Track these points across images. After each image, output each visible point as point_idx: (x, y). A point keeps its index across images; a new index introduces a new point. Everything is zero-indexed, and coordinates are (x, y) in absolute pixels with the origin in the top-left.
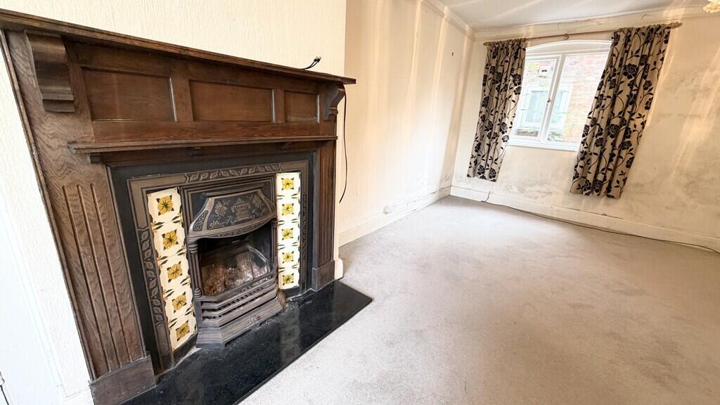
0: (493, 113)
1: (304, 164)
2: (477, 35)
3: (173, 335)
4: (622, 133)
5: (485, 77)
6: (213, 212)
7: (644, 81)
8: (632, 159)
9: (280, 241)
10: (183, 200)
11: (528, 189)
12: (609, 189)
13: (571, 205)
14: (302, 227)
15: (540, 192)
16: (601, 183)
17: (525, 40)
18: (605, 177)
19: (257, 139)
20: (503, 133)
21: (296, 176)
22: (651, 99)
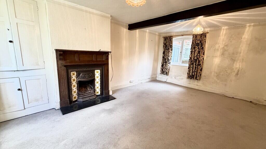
0: (166, 56)
1: (101, 68)
2: (161, 35)
3: (73, 98)
4: (197, 61)
5: (163, 46)
6: (82, 76)
7: (201, 47)
8: (202, 69)
9: (96, 84)
10: (77, 74)
11: (177, 78)
12: (196, 78)
13: (188, 82)
14: (101, 81)
15: (180, 78)
16: (194, 76)
17: (172, 36)
18: (195, 74)
19: (90, 63)
20: (168, 61)
21: (99, 71)
22: (204, 52)
